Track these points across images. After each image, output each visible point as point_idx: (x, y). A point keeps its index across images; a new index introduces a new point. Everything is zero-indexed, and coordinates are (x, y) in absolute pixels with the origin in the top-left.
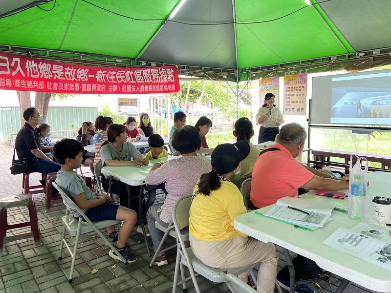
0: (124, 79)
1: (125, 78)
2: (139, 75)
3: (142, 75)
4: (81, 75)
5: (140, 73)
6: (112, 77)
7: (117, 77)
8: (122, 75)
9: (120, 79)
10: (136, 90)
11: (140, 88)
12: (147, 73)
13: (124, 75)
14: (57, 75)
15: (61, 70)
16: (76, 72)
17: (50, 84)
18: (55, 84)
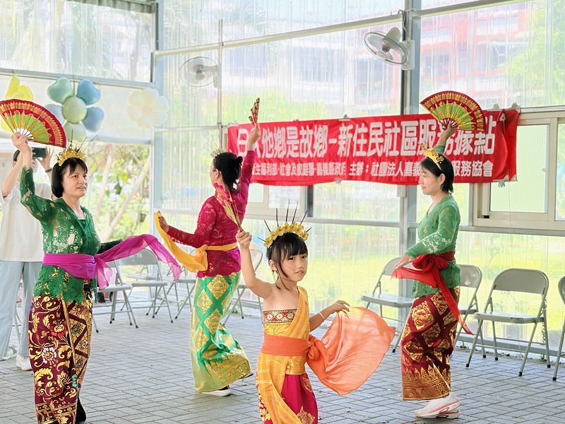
0: (380, 144)
1: (383, 144)
2: (411, 134)
3: (418, 136)
4: (320, 141)
5: (415, 129)
6: (363, 141)
7: (372, 141)
8: (379, 136)
9: (374, 146)
10: (396, 171)
11: (403, 168)
12: (430, 130)
13: (383, 136)
14: (291, 149)
15: (296, 137)
16: (313, 136)
17: (282, 167)
18: (288, 166)
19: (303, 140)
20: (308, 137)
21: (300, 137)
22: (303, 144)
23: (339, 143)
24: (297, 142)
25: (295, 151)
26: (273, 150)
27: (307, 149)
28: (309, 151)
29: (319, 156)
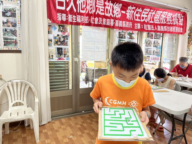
0: (146, 18)
2: (158, 16)
4: (117, 10)
5: (160, 14)
7: (142, 15)
8: (146, 14)
9: (143, 18)
10: (154, 28)
11: (157, 28)
12: (165, 15)
14: (99, 10)
17: (93, 19)
18: (96, 19)
19: (107, 7)
20: (110, 6)
21: (105, 5)
23: (127, 14)
24: (103, 7)
25: (102, 12)
27: (109, 12)
28: (111, 14)
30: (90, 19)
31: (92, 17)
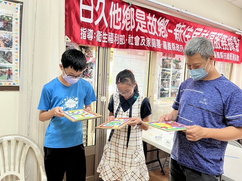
2: (211, 38)
3: (214, 40)
5: (214, 36)
6: (188, 36)
12: (219, 38)
14: (140, 26)
15: (144, 19)
16: (157, 22)
17: (131, 38)
18: (137, 38)
19: (149, 23)
20: (153, 22)
21: (147, 20)
22: (150, 26)
23: (174, 33)
24: (145, 23)
25: (144, 28)
26: (120, 23)
27: (153, 30)
28: (155, 32)
29: (164, 37)
30: (128, 39)
31: (130, 35)
